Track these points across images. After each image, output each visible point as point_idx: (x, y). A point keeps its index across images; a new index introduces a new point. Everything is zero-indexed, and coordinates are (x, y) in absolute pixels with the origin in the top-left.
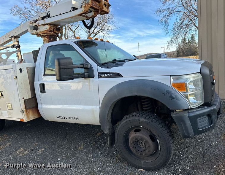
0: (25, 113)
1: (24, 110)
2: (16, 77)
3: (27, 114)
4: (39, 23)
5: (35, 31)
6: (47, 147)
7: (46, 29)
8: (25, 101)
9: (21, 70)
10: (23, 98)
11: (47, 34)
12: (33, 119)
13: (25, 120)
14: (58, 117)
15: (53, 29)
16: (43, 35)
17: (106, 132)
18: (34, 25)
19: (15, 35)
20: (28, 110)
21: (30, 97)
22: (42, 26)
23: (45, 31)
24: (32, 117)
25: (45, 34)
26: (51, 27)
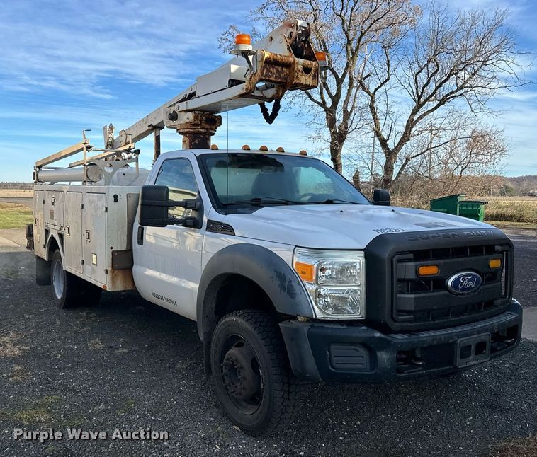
0: (109, 275)
1: (110, 269)
2: (107, 209)
3: (113, 279)
4: (179, 107)
5: (172, 123)
6: (134, 349)
7: (188, 121)
8: (113, 252)
9: (116, 197)
10: (111, 248)
11: (188, 130)
12: (122, 289)
13: (109, 289)
14: (155, 295)
15: (201, 121)
16: (182, 131)
17: (202, 338)
18: (172, 110)
19: (154, 124)
20: (117, 271)
21: (124, 248)
22: (183, 113)
23: (187, 123)
24: (120, 287)
25: (186, 130)
26: (196, 117)
